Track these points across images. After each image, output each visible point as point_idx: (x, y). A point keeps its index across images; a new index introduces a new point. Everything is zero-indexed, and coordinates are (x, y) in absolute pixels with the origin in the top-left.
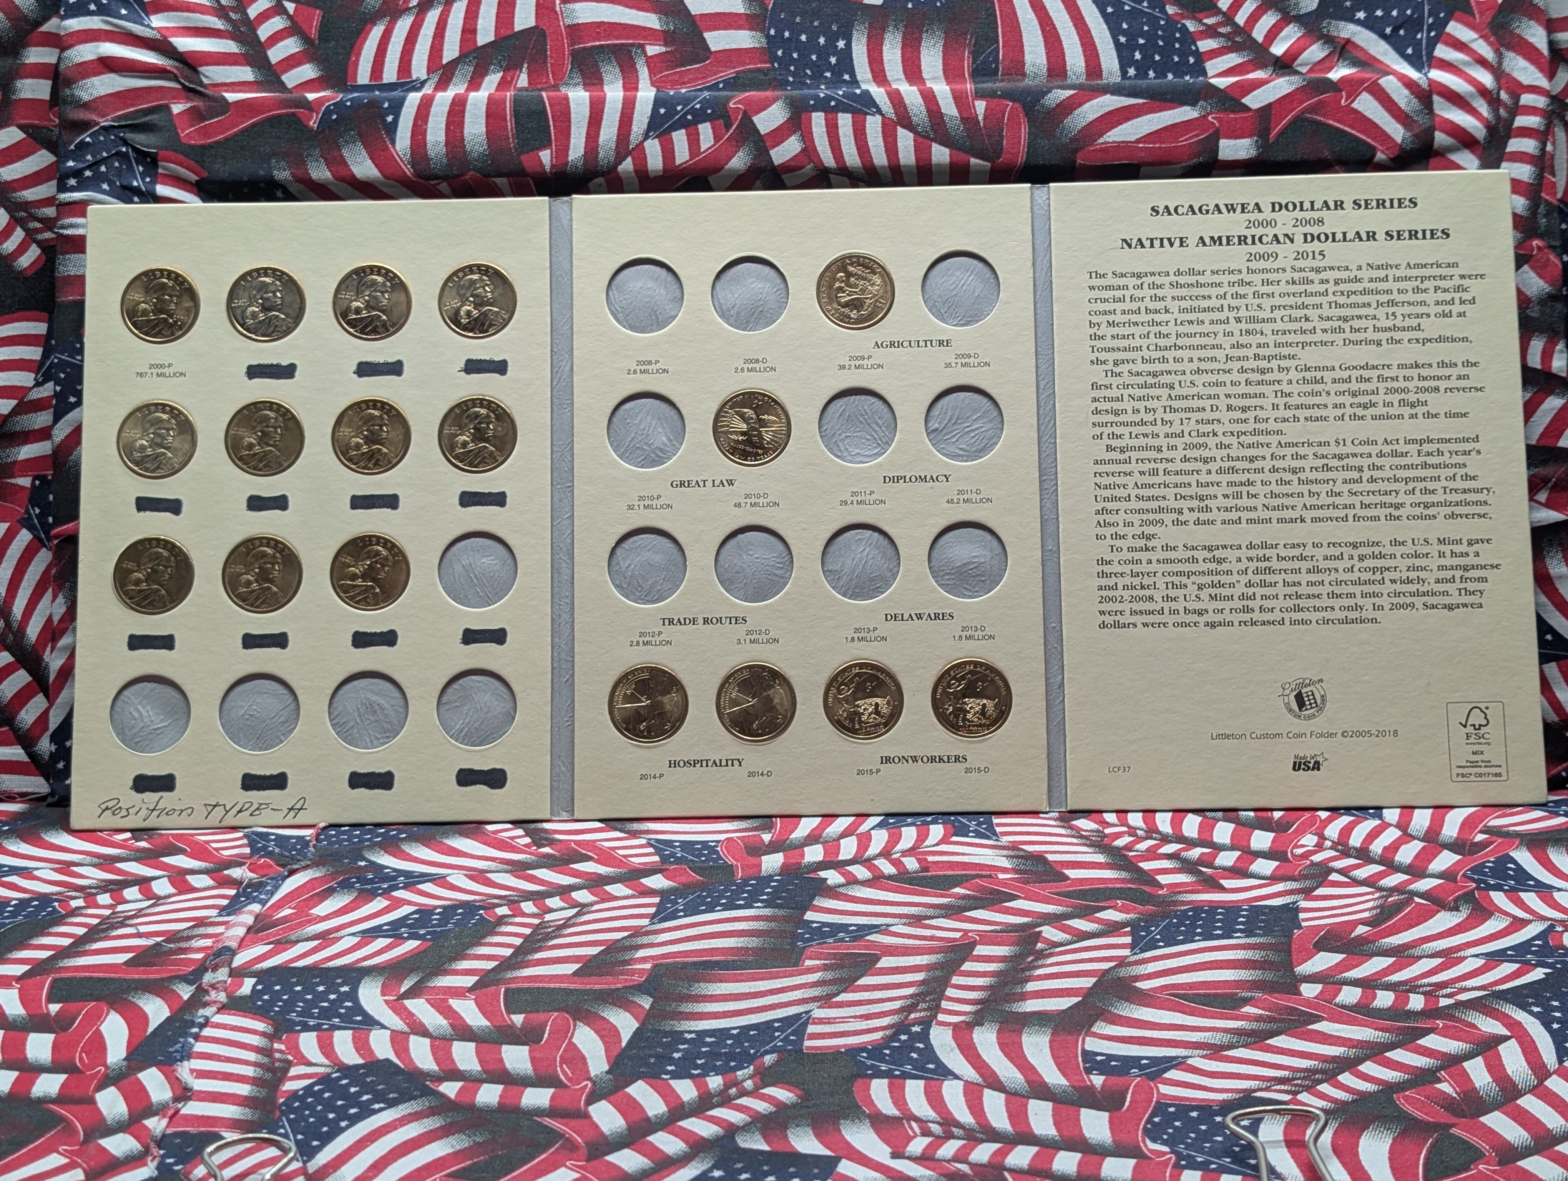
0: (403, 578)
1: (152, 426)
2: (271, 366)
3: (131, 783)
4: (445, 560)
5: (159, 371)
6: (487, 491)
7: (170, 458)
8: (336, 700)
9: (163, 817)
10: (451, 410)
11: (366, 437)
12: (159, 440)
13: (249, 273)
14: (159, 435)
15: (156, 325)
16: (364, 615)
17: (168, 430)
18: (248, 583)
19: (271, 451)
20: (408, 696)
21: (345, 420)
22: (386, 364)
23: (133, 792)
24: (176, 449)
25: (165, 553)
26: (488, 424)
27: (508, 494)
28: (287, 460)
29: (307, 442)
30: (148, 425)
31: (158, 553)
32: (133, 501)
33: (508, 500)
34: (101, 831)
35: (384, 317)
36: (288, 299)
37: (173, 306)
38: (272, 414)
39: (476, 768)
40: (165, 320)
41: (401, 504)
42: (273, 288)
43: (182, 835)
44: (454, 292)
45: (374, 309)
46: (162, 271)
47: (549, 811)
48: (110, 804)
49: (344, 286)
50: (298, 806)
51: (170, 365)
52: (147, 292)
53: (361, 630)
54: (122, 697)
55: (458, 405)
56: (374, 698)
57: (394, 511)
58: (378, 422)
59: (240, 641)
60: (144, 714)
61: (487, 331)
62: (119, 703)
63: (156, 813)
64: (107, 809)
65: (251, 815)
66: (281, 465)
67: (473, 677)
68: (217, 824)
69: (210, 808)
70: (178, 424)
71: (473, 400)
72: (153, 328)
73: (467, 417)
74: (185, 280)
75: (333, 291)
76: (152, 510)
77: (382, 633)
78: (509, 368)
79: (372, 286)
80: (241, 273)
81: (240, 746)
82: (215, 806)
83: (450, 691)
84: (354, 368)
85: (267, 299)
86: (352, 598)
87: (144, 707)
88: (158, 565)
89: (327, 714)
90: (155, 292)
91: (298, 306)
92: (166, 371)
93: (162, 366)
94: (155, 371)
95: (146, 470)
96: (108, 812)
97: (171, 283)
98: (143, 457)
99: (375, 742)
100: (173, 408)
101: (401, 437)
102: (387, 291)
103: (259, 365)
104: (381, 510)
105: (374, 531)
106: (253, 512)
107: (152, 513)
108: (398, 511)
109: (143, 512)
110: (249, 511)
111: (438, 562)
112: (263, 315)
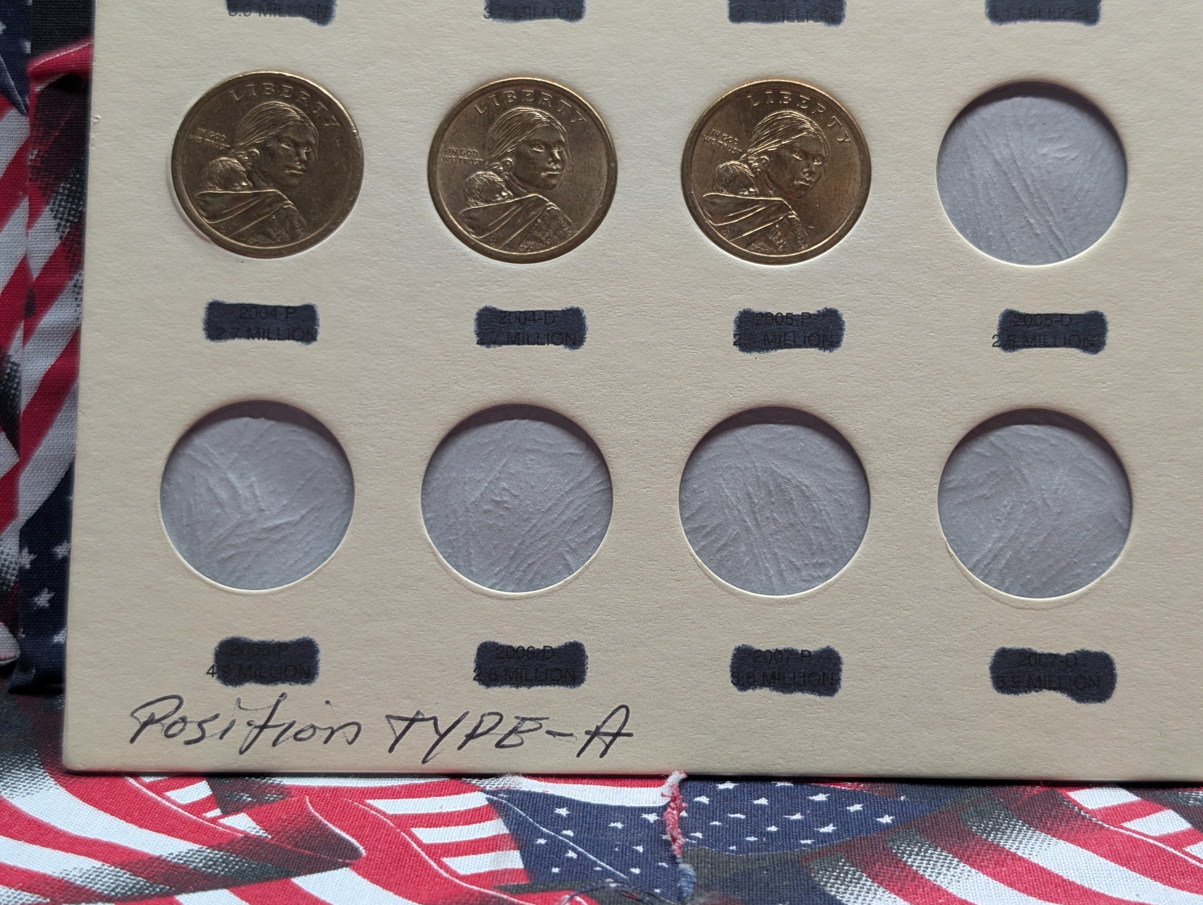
0: (855, 187)
3: (209, 660)
4: (953, 147)
8: (696, 471)
9: (288, 743)
16: (762, 274)
18: (491, 189)
20: (869, 468)
23: (215, 683)
25: (293, 112)
31: (277, 109)
33: (1105, 8)
34: (135, 775)
39: (1040, 648)
41: (848, 11)
43: (335, 791)
48: (160, 710)
50: (612, 727)
53: (757, 308)
54: (189, 451)
56: (786, 470)
57: (833, 28)
59: (470, 327)
60: (244, 493)
62: (182, 465)
63: (269, 734)
64: (151, 721)
65: (499, 745)
67: (1023, 429)
68: (417, 766)
69: (400, 726)
76: (263, 9)
77: (806, 316)
81: (470, 574)
82: (412, 721)
83: (966, 459)
86: (735, 232)
87: (242, 476)
88: (279, 138)
89: (676, 507)
96: (155, 730)
99: (790, 577)
104: (801, 24)
105: (785, 72)
106: (500, 23)
107: (262, 15)
108: (841, 27)
109: (242, 14)
110: (491, 20)
111: (938, 149)
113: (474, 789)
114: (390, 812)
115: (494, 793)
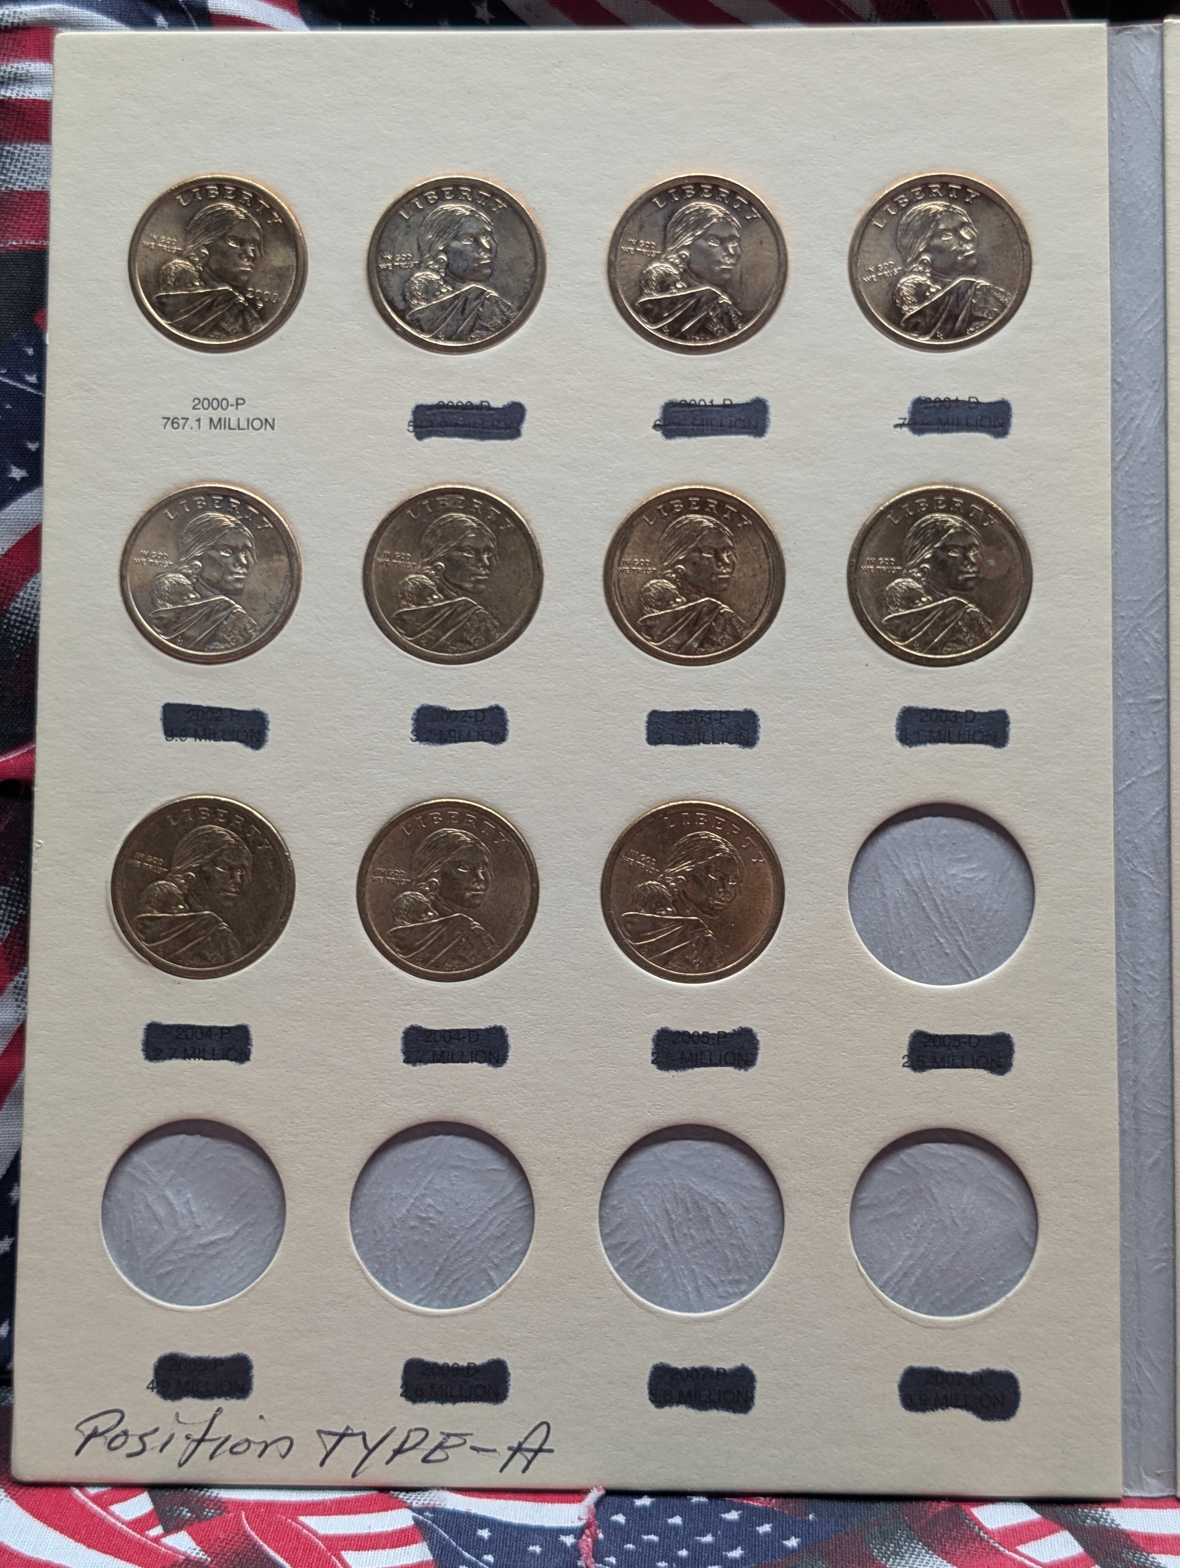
0: (769, 907)
1: (199, 540)
2: (468, 407)
3: (149, 1375)
4: (864, 867)
5: (216, 415)
6: (961, 709)
7: (240, 617)
8: (616, 1188)
9: (224, 1456)
10: (880, 516)
11: (683, 576)
12: (214, 575)
13: (419, 193)
14: (215, 563)
15: (209, 308)
16: (679, 993)
17: (235, 550)
18: (417, 910)
19: (467, 606)
20: (783, 1187)
21: (636, 536)
22: (728, 407)
23: (154, 1398)
24: (253, 596)
25: (230, 836)
26: (966, 549)
27: (1011, 716)
28: (504, 627)
29: (547, 584)
30: (190, 539)
31: (212, 834)
32: (157, 714)
33: (1013, 731)
34: (81, 1486)
35: (725, 299)
36: (506, 254)
37: (246, 266)
38: (470, 521)
39: (947, 1366)
40: (229, 296)
41: (762, 734)
42: (472, 228)
43: (270, 1506)
44: (886, 241)
45: (701, 278)
46: (221, 183)
47: (1119, 1479)
48: (103, 1424)
49: (633, 226)
50: (534, 1443)
51: (239, 402)
52: (188, 233)
53: (674, 1027)
54: (128, 1168)
55: (895, 506)
56: (704, 1187)
57: (747, 750)
58: (710, 542)
59: (398, 1045)
60: (181, 1209)
61: (962, 334)
62: (123, 1182)
63: (206, 1448)
64: (94, 1434)
65: (425, 1460)
66: (489, 639)
67: (934, 1147)
68: (348, 1480)
69: (331, 1441)
70: (258, 538)
71: (930, 495)
72: (201, 315)
73: (916, 535)
74: (274, 205)
75: (608, 236)
76: (197, 736)
77: (722, 1035)
78: (1014, 420)
79: (698, 224)
80: (400, 192)
81: (396, 1290)
82: (342, 1436)
83: (878, 1176)
84: (656, 415)
85: (460, 253)
86: (652, 950)
87: (178, 1193)
88: (214, 862)
89: (596, 1225)
90: (207, 230)
91: (528, 270)
92: (232, 414)
93: (220, 403)
94: (205, 414)
95: (186, 640)
96: (98, 1443)
97: (241, 213)
98: (179, 613)
99: (707, 1293)
100: (245, 501)
101: (763, 578)
102: (732, 238)
103: (440, 406)
104: (716, 746)
105: (701, 794)
106: (427, 746)
107: (198, 740)
108: (755, 749)
109: (178, 739)
110: (418, 743)
111: (849, 871)
112: (448, 290)
113: (402, 1505)
114: (322, 1532)
115: (420, 1511)
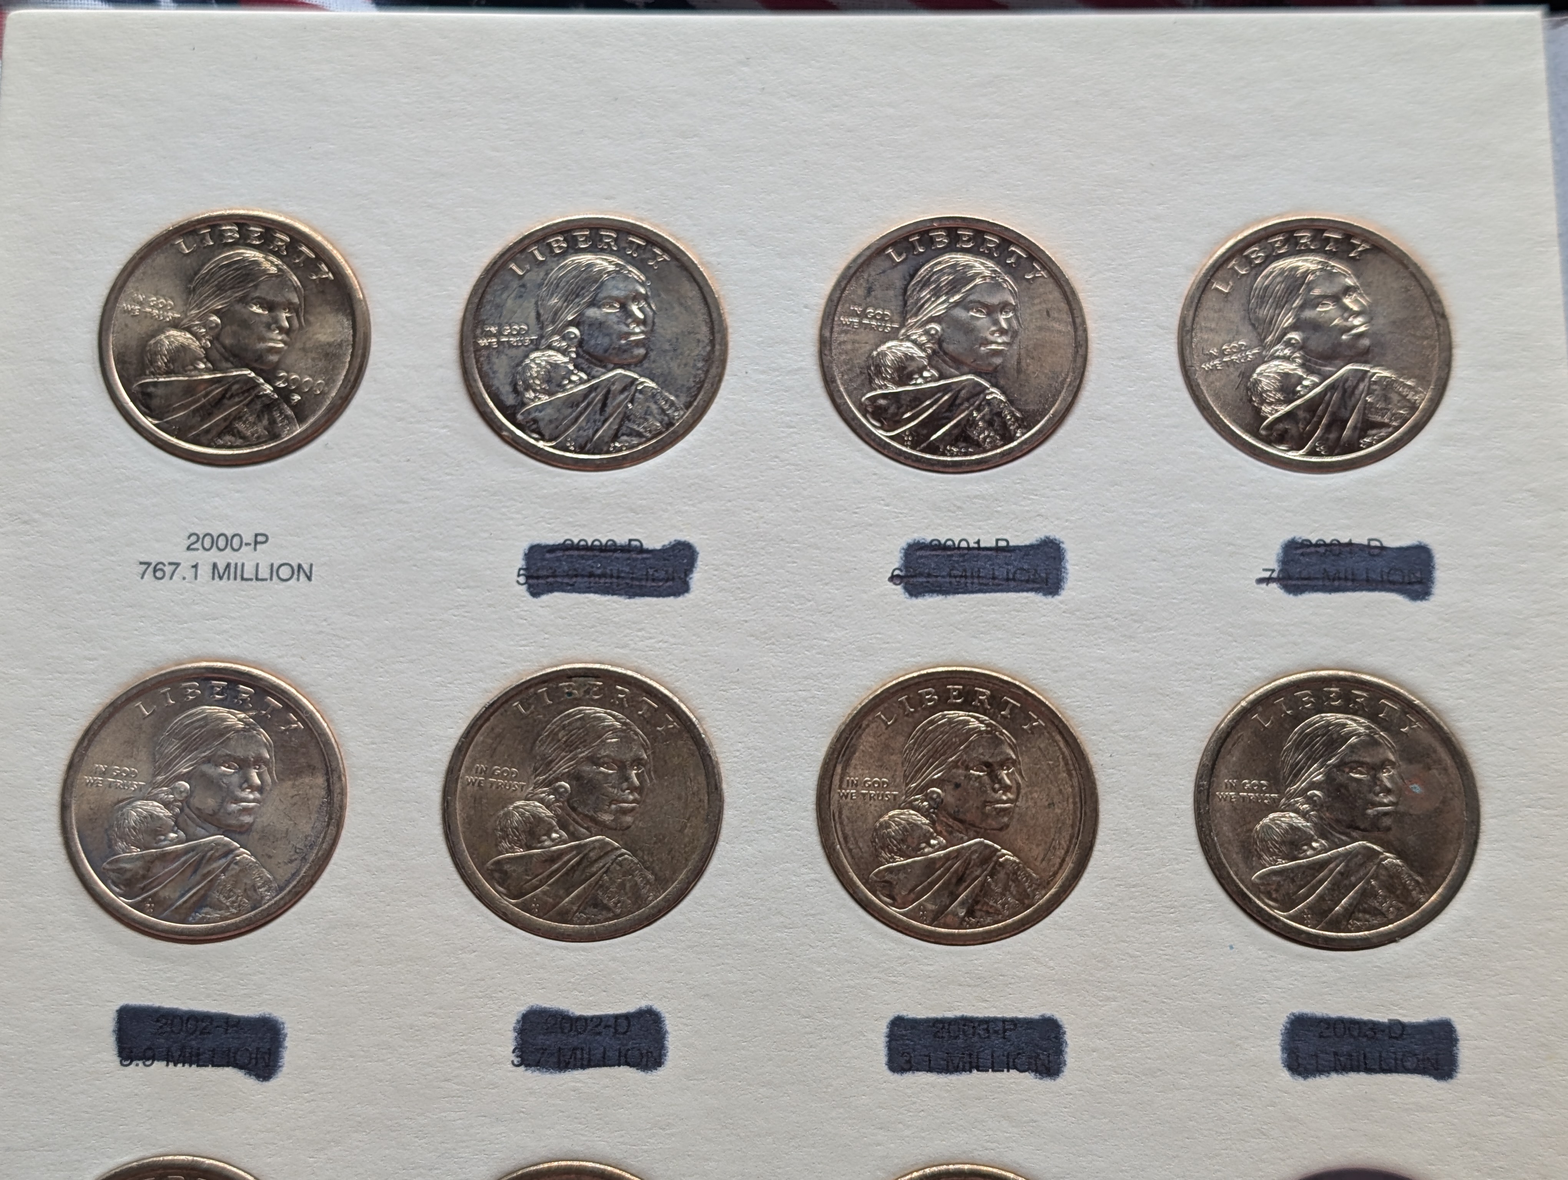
1: (187, 748)
2: (610, 549)
5: (222, 559)
6: (1382, 1017)
7: (246, 868)
10: (1244, 714)
11: (938, 806)
12: (210, 803)
13: (541, 238)
14: (212, 784)
15: (218, 403)
17: (243, 765)
19: (605, 850)
21: (867, 741)
22: (1002, 550)
24: (268, 836)
26: (1375, 769)
27: (1461, 1029)
28: (662, 882)
29: (729, 816)
30: (172, 748)
32: (108, 1023)
33: (1465, 1052)
35: (995, 394)
36: (668, 329)
37: (277, 340)
38: (609, 718)
40: (250, 386)
41: (1071, 1055)
42: (618, 290)
44: (1234, 313)
45: (958, 363)
46: (242, 222)
49: (857, 290)
51: (260, 539)
52: (191, 292)
55: (1264, 702)
57: (1047, 1083)
58: (983, 753)
61: (1353, 447)
66: (639, 900)
70: (281, 746)
71: (1316, 685)
72: (206, 412)
73: (1298, 746)
74: (322, 255)
75: (819, 302)
76: (171, 1058)
78: (1439, 575)
79: (954, 287)
80: (512, 237)
84: (894, 562)
85: (600, 325)
90: (220, 289)
91: (702, 350)
92: (247, 558)
93: (230, 542)
94: (206, 558)
95: (159, 907)
97: (270, 264)
98: (150, 863)
100: (262, 688)
101: (1065, 809)
102: (1004, 307)
103: (567, 547)
104: (998, 1074)
105: (976, 1153)
106: (537, 1073)
107: (171, 1065)
108: (1060, 1081)
109: (140, 1063)
110: (522, 1068)
112: (581, 378)
